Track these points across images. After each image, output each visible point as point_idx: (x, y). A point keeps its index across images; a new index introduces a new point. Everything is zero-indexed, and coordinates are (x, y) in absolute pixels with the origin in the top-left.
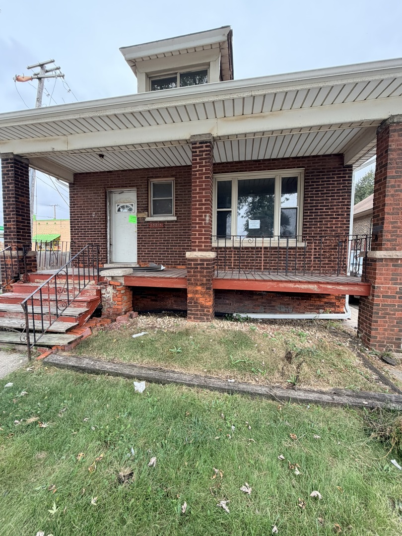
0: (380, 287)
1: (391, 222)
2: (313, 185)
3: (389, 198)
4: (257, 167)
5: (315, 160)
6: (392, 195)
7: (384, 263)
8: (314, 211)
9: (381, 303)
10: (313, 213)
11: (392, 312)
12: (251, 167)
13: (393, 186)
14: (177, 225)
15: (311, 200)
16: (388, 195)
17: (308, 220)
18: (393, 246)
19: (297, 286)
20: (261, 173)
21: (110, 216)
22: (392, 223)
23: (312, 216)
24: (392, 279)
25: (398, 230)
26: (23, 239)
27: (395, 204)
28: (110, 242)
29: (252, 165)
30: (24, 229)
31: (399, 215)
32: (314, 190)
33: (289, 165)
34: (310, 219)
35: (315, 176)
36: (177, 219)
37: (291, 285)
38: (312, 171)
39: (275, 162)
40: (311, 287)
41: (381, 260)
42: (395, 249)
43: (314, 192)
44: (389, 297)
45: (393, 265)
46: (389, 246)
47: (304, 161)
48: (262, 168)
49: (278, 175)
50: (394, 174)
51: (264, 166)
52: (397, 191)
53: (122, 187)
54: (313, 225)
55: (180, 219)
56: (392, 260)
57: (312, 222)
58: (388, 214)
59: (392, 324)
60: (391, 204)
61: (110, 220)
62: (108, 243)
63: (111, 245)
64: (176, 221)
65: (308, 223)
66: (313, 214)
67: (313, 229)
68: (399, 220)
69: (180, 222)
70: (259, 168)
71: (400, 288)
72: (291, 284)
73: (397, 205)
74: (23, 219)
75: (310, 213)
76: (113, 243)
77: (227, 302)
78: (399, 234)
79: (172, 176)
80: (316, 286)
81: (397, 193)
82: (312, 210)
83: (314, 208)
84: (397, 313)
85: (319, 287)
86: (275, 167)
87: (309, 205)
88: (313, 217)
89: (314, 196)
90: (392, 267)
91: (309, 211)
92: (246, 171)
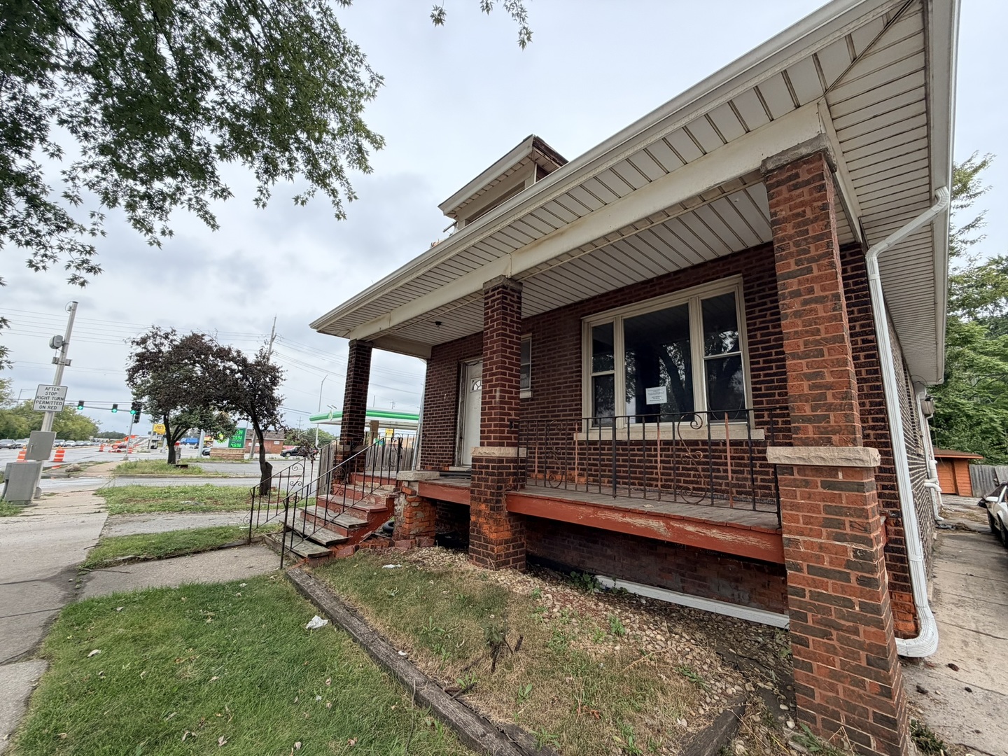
0: (796, 542)
1: (804, 374)
2: (765, 303)
3: (789, 320)
4: (648, 292)
5: (761, 253)
6: (797, 314)
7: (796, 476)
8: (773, 357)
9: (807, 589)
10: (771, 361)
11: (847, 624)
12: (639, 295)
13: (796, 294)
14: (533, 404)
15: (762, 335)
16: (786, 316)
17: (762, 378)
18: (822, 433)
19: (628, 520)
20: (658, 301)
21: (463, 397)
22: (808, 377)
23: (771, 368)
24: (827, 523)
25: (829, 394)
26: (355, 432)
27: (807, 332)
28: (461, 434)
29: (640, 289)
30: (358, 420)
31: (823, 356)
32: (769, 312)
33: (708, 275)
34: (766, 375)
35: (765, 284)
36: (533, 395)
37: (618, 517)
38: (758, 275)
39: (680, 275)
40: (653, 524)
41: (789, 469)
42: (828, 442)
43: (769, 318)
44: (826, 573)
45: (826, 485)
46: (811, 435)
47: (738, 260)
48: (658, 291)
49: (693, 298)
50: (793, 267)
51: (660, 288)
52: (805, 303)
53: (475, 355)
54: (776, 387)
55: (538, 395)
56: (817, 469)
57: (772, 381)
58: (795, 356)
59: (854, 663)
60: (796, 332)
61: (462, 402)
62: (458, 436)
63: (461, 438)
64: (532, 399)
65: (763, 386)
66: (774, 365)
67: (777, 397)
68: (826, 367)
69: (538, 399)
70: (652, 293)
71: (855, 551)
72: (616, 514)
73: (813, 335)
74: (357, 408)
75: (765, 362)
76: (465, 436)
77: (609, 552)
78: (832, 404)
79: (528, 331)
80: (662, 524)
81: (808, 307)
82: (770, 354)
83: (773, 351)
84: (862, 628)
85: (669, 527)
86: (680, 286)
87: (760, 346)
88: (774, 371)
89: (770, 325)
90: (820, 490)
91: (761, 360)
92: (631, 302)
